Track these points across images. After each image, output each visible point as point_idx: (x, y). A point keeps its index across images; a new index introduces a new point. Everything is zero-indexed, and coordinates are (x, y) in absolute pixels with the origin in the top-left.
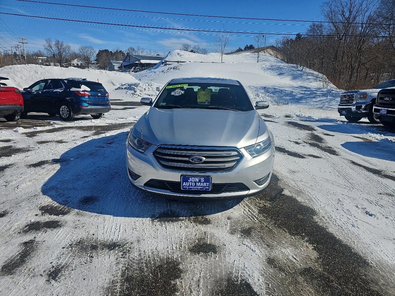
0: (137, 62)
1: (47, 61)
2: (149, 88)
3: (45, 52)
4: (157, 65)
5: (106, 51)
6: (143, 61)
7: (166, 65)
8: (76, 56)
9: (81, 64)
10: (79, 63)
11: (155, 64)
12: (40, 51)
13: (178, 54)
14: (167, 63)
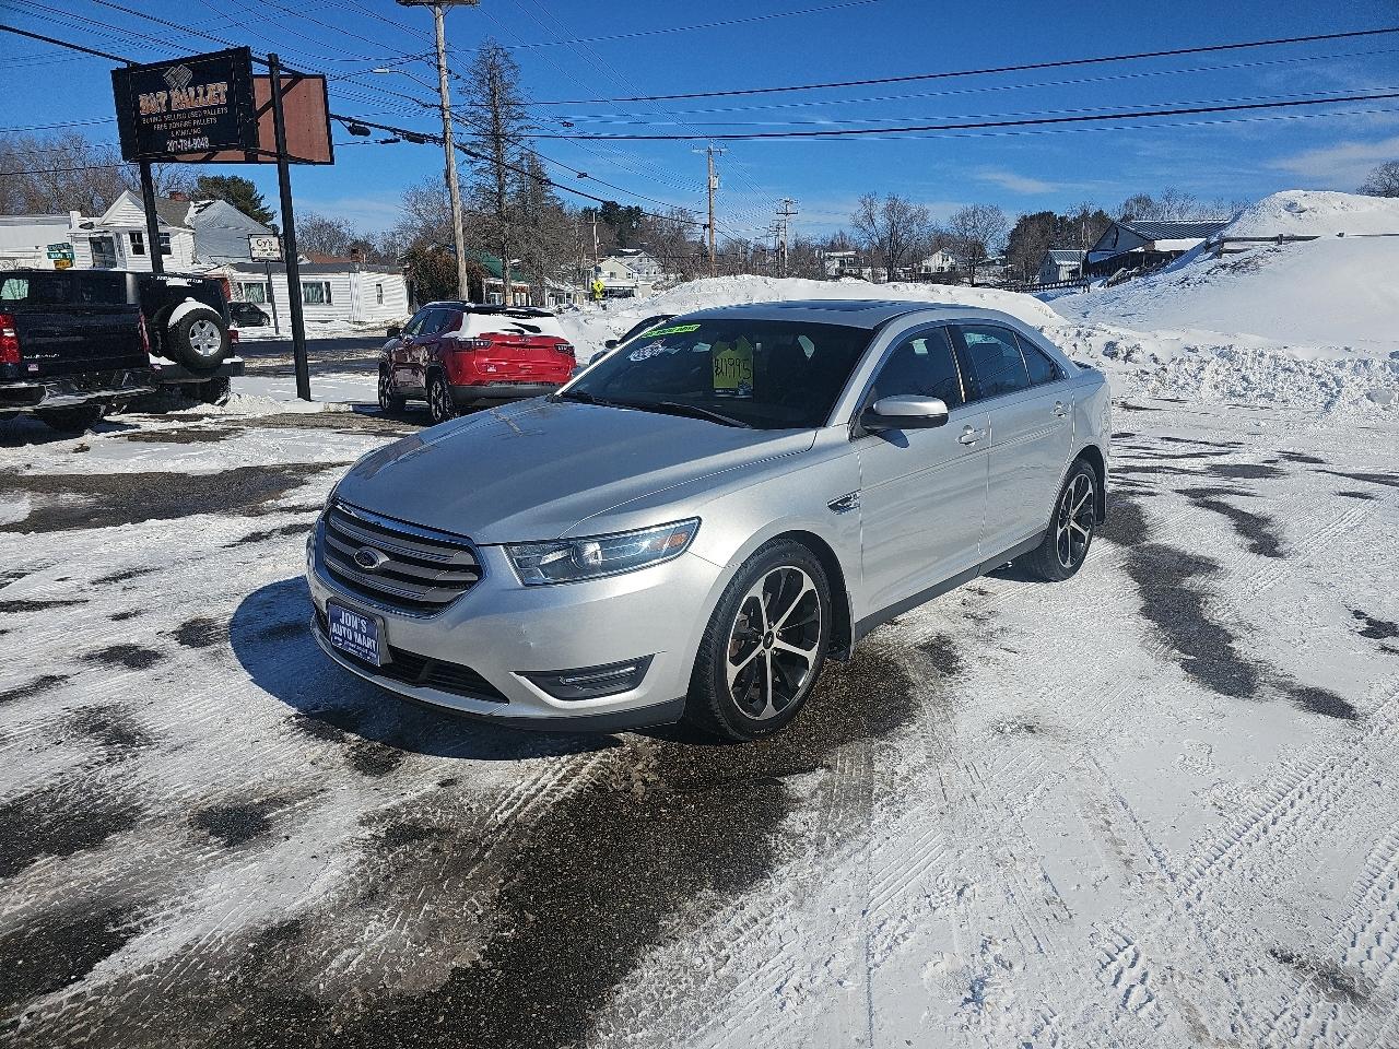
0: (1140, 250)
1: (855, 262)
2: (1075, 345)
3: (855, 236)
4: (1183, 257)
5: (1046, 217)
6: (1163, 245)
7: (1218, 254)
8: (941, 242)
9: (953, 267)
10: (946, 266)
11: (1180, 253)
12: (842, 234)
13: (1291, 206)
14: (1228, 246)
